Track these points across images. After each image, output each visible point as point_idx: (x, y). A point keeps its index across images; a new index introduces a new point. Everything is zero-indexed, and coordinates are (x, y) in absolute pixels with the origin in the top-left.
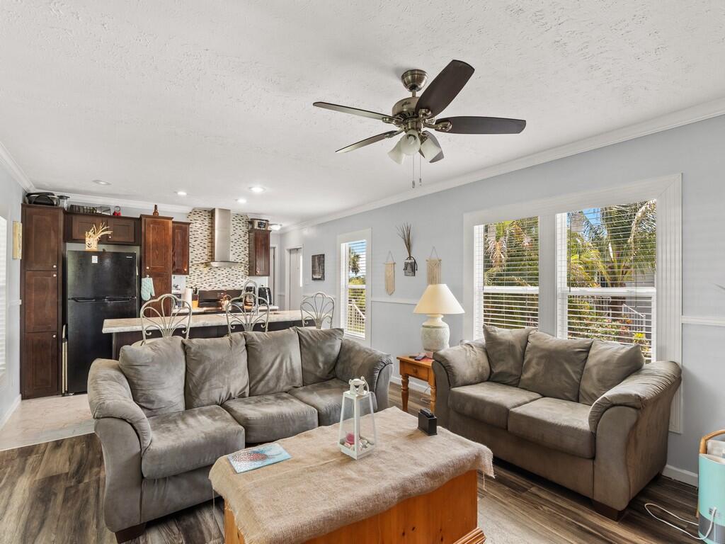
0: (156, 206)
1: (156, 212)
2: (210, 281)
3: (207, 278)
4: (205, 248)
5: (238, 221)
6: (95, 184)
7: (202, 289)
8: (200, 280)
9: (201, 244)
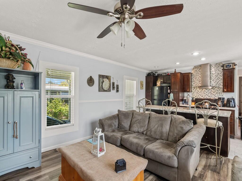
0: (175, 69)
1: (175, 71)
2: (202, 94)
3: (201, 93)
4: (200, 81)
5: (218, 67)
6: (155, 68)
7: (196, 98)
8: (197, 94)
9: (198, 80)
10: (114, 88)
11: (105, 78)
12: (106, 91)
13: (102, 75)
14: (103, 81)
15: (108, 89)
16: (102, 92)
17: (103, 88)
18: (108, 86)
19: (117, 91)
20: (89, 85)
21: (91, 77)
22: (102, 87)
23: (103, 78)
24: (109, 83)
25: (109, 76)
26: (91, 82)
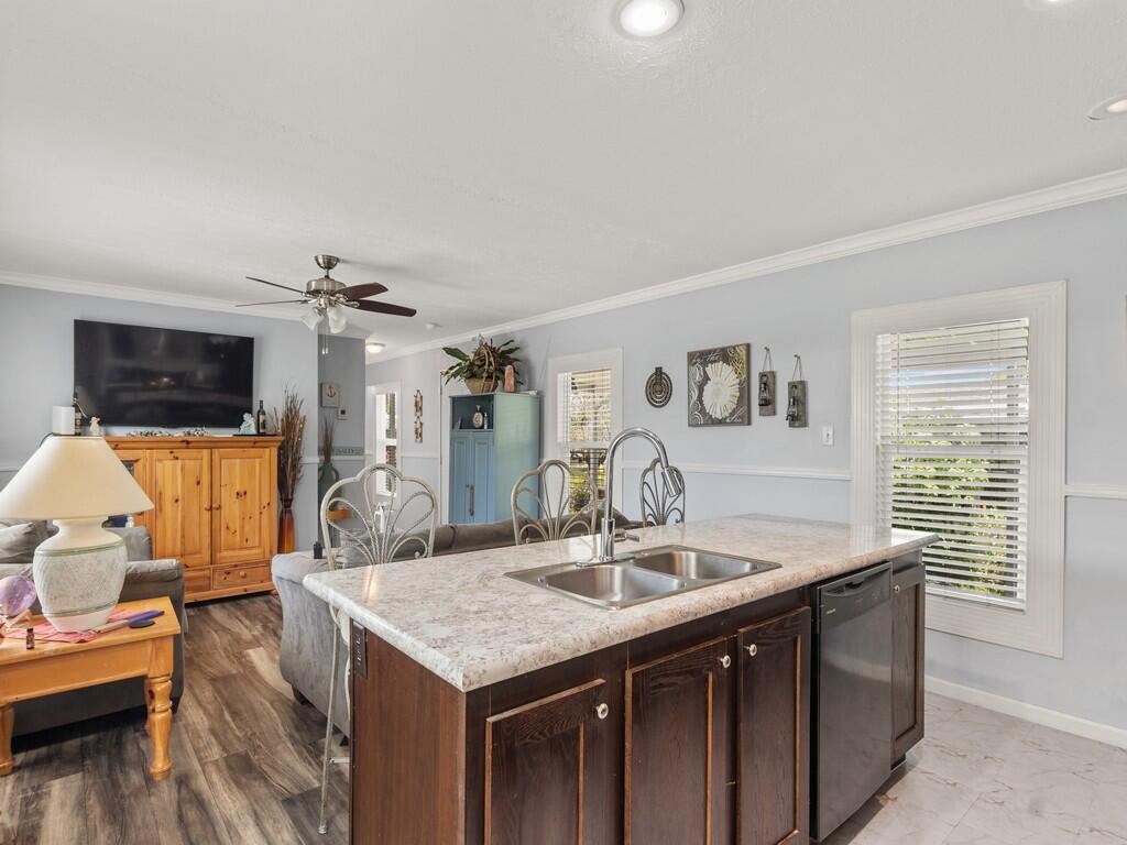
10: (767, 404)
11: (715, 361)
12: (721, 422)
13: (696, 352)
14: (706, 378)
15: (732, 414)
16: (699, 429)
17: (703, 411)
18: (728, 398)
19: (797, 418)
20: (653, 405)
21: (659, 371)
22: (702, 405)
23: (705, 364)
24: (738, 381)
25: (734, 348)
26: (661, 392)
